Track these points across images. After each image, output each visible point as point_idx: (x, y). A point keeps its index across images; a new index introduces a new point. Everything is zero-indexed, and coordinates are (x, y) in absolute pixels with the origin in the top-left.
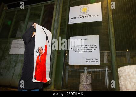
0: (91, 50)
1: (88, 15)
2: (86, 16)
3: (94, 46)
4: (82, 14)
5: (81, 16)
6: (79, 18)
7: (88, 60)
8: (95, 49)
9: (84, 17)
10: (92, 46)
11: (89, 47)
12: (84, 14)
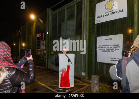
0: (114, 50)
1: (113, 12)
2: (110, 13)
3: (117, 46)
4: (107, 11)
5: (106, 14)
6: (104, 16)
7: (112, 59)
8: (118, 49)
9: (109, 14)
10: (116, 46)
11: (113, 46)
12: (109, 11)
